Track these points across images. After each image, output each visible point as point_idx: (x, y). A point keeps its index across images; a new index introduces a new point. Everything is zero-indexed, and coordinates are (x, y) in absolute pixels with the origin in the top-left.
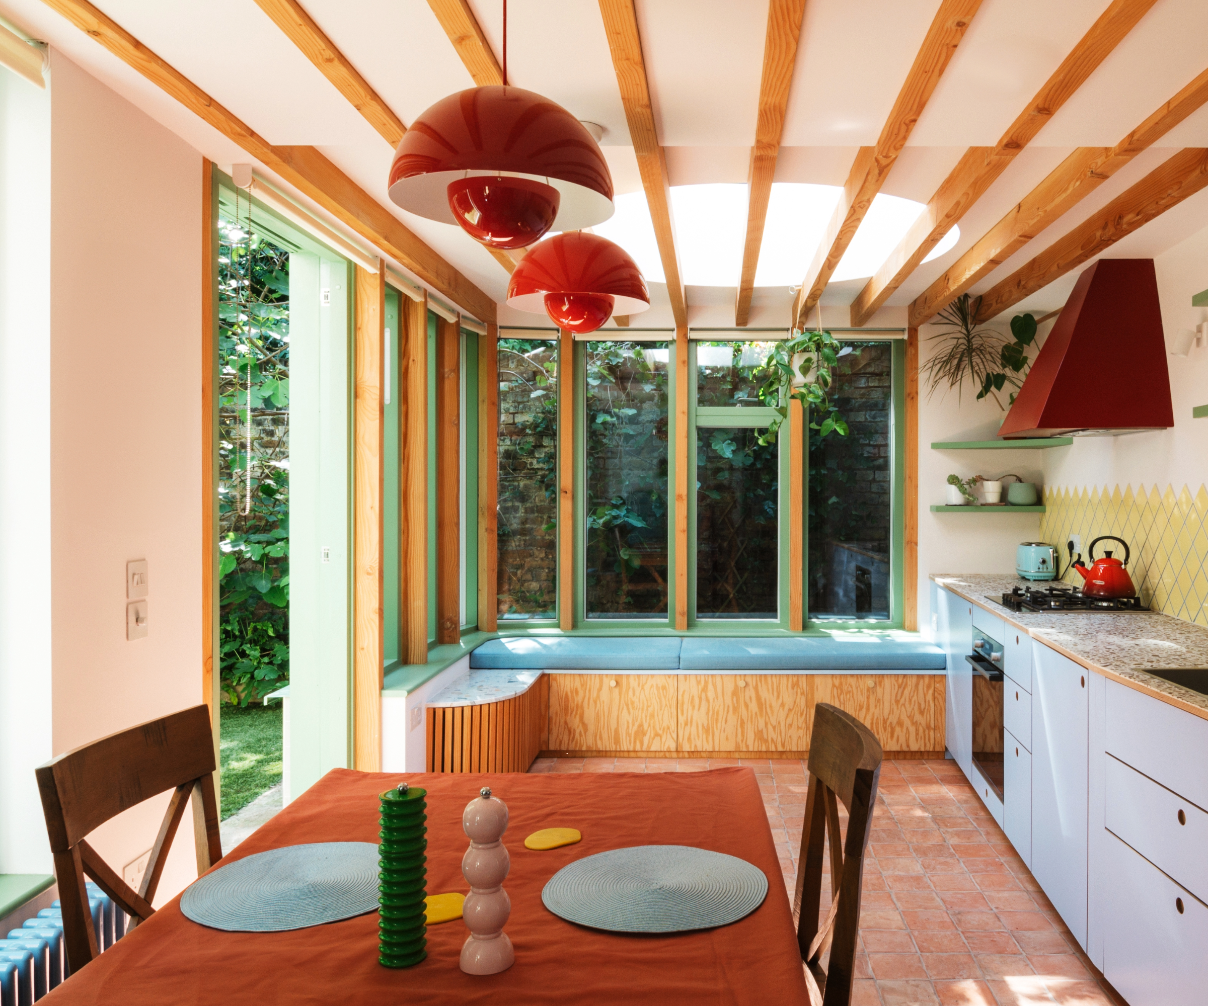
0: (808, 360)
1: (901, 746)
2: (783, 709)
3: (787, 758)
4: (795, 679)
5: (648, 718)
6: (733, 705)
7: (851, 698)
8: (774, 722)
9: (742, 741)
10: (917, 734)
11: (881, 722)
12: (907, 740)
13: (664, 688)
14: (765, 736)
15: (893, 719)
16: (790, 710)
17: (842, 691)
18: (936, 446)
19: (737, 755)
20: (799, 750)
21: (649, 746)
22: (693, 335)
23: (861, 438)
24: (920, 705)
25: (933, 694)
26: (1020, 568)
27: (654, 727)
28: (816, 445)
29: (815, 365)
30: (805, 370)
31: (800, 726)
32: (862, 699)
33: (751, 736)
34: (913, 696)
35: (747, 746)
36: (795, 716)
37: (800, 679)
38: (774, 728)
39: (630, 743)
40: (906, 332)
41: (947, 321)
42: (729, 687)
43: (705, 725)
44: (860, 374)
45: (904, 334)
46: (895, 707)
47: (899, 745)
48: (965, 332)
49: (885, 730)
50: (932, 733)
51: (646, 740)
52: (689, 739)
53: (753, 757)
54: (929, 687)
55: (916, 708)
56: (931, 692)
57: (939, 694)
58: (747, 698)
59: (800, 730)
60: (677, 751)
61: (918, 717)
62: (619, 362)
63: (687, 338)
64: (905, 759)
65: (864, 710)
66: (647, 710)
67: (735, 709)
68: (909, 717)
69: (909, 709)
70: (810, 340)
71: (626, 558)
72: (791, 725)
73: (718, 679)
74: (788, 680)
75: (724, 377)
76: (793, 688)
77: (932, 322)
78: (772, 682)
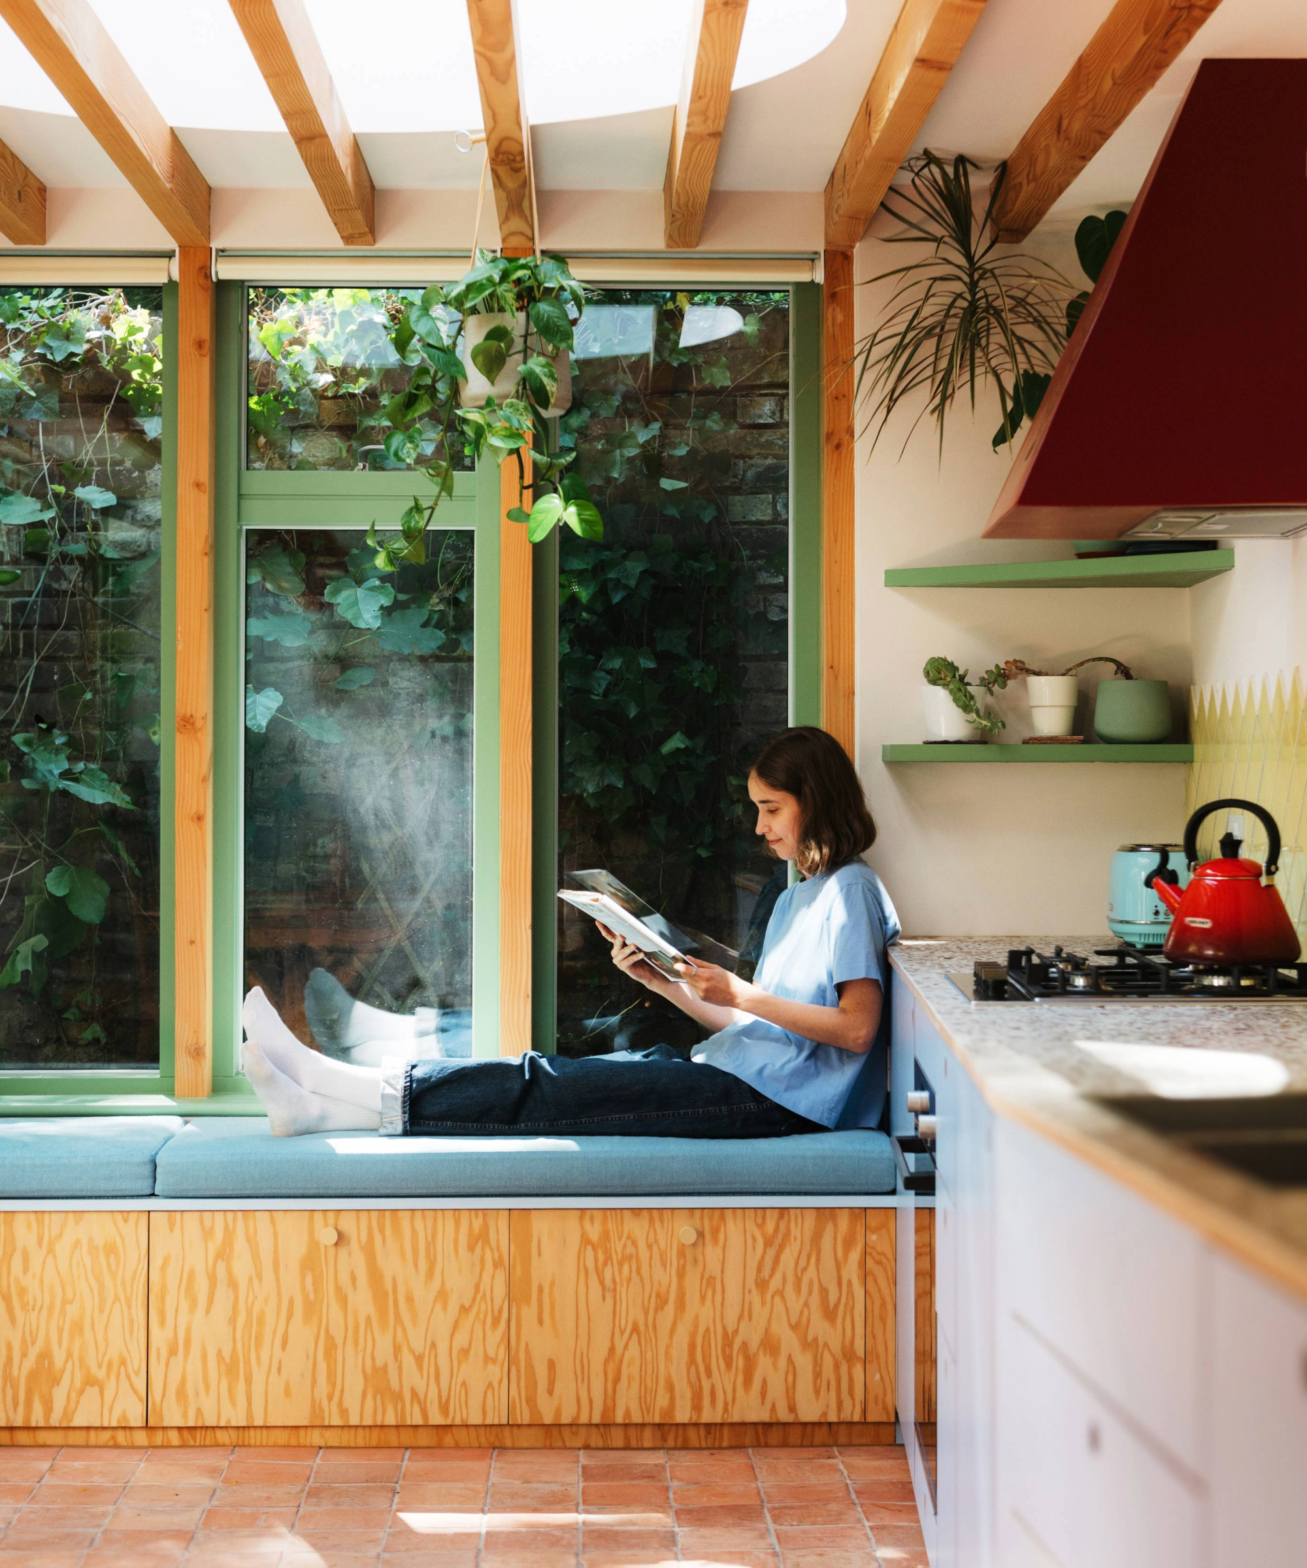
0: (498, 334)
1: (773, 1407)
2: (445, 1308)
3: (457, 1447)
4: (477, 1223)
5: (66, 1334)
6: (305, 1295)
7: (634, 1274)
8: (418, 1345)
9: (330, 1398)
10: (817, 1375)
11: (717, 1342)
12: (790, 1392)
13: (110, 1249)
14: (395, 1385)
15: (752, 1334)
16: (464, 1310)
17: (608, 1259)
18: (897, 579)
19: (316, 1438)
20: (489, 1421)
21: (68, 1413)
22: (225, 270)
23: (760, 569)
24: (824, 1292)
25: (863, 1264)
26: (1114, 916)
27: (81, 1360)
28: (626, 587)
29: (519, 344)
30: (492, 363)
31: (491, 1353)
32: (665, 1278)
33: (354, 1383)
34: (805, 1269)
35: (344, 1412)
36: (478, 1328)
37: (491, 1223)
38: (419, 1359)
39: (16, 1404)
40: (820, 265)
41: (916, 234)
42: (295, 1247)
43: (227, 1354)
44: (760, 387)
45: (812, 269)
46: (756, 1299)
47: (768, 1405)
48: (962, 261)
49: (729, 1365)
50: (858, 1371)
51: (59, 1396)
52: (181, 1393)
53: (361, 1443)
54: (849, 1244)
55: (815, 1300)
56: (855, 1256)
57: (879, 1263)
58: (344, 1278)
59: (491, 1367)
60: (147, 1427)
61: (819, 1327)
62: (72, 354)
63: (208, 276)
64: (785, 1445)
65: (670, 1309)
66: (63, 1312)
67: (312, 1309)
68: (794, 1328)
69: (795, 1304)
70: (505, 276)
71: (60, 892)
72: (465, 1352)
73: (263, 1221)
74: (457, 1222)
75: (371, 393)
76: (471, 1248)
77: (886, 235)
78: (414, 1232)
